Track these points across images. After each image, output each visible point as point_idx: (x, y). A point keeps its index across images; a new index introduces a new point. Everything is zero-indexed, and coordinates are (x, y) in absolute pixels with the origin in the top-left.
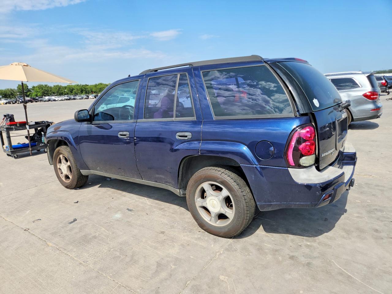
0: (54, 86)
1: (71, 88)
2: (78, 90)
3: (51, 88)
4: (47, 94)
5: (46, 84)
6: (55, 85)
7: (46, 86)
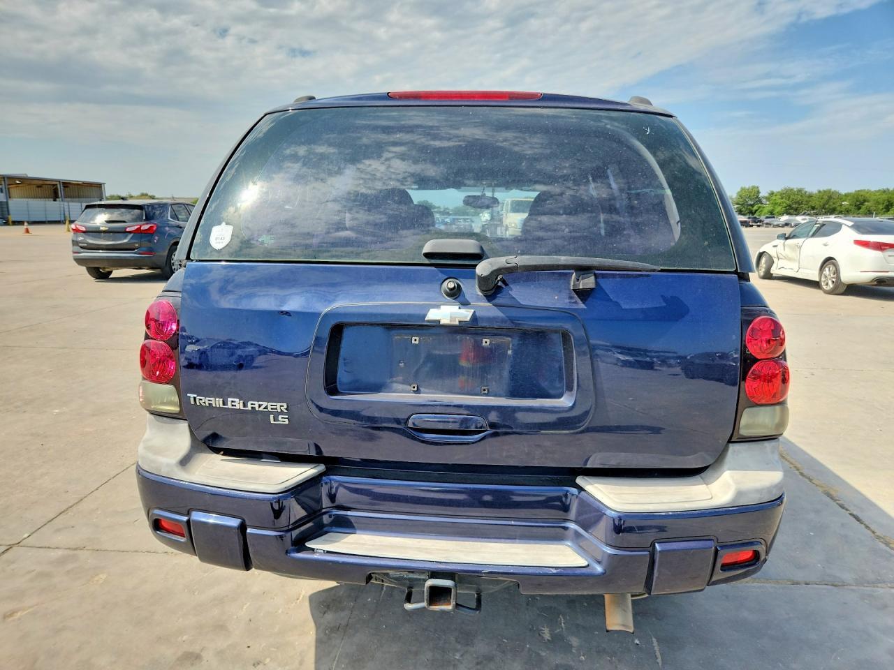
0: (820, 192)
1: (861, 199)
2: (878, 203)
3: (810, 196)
4: (796, 210)
5: (800, 187)
6: (821, 190)
7: (800, 191)
